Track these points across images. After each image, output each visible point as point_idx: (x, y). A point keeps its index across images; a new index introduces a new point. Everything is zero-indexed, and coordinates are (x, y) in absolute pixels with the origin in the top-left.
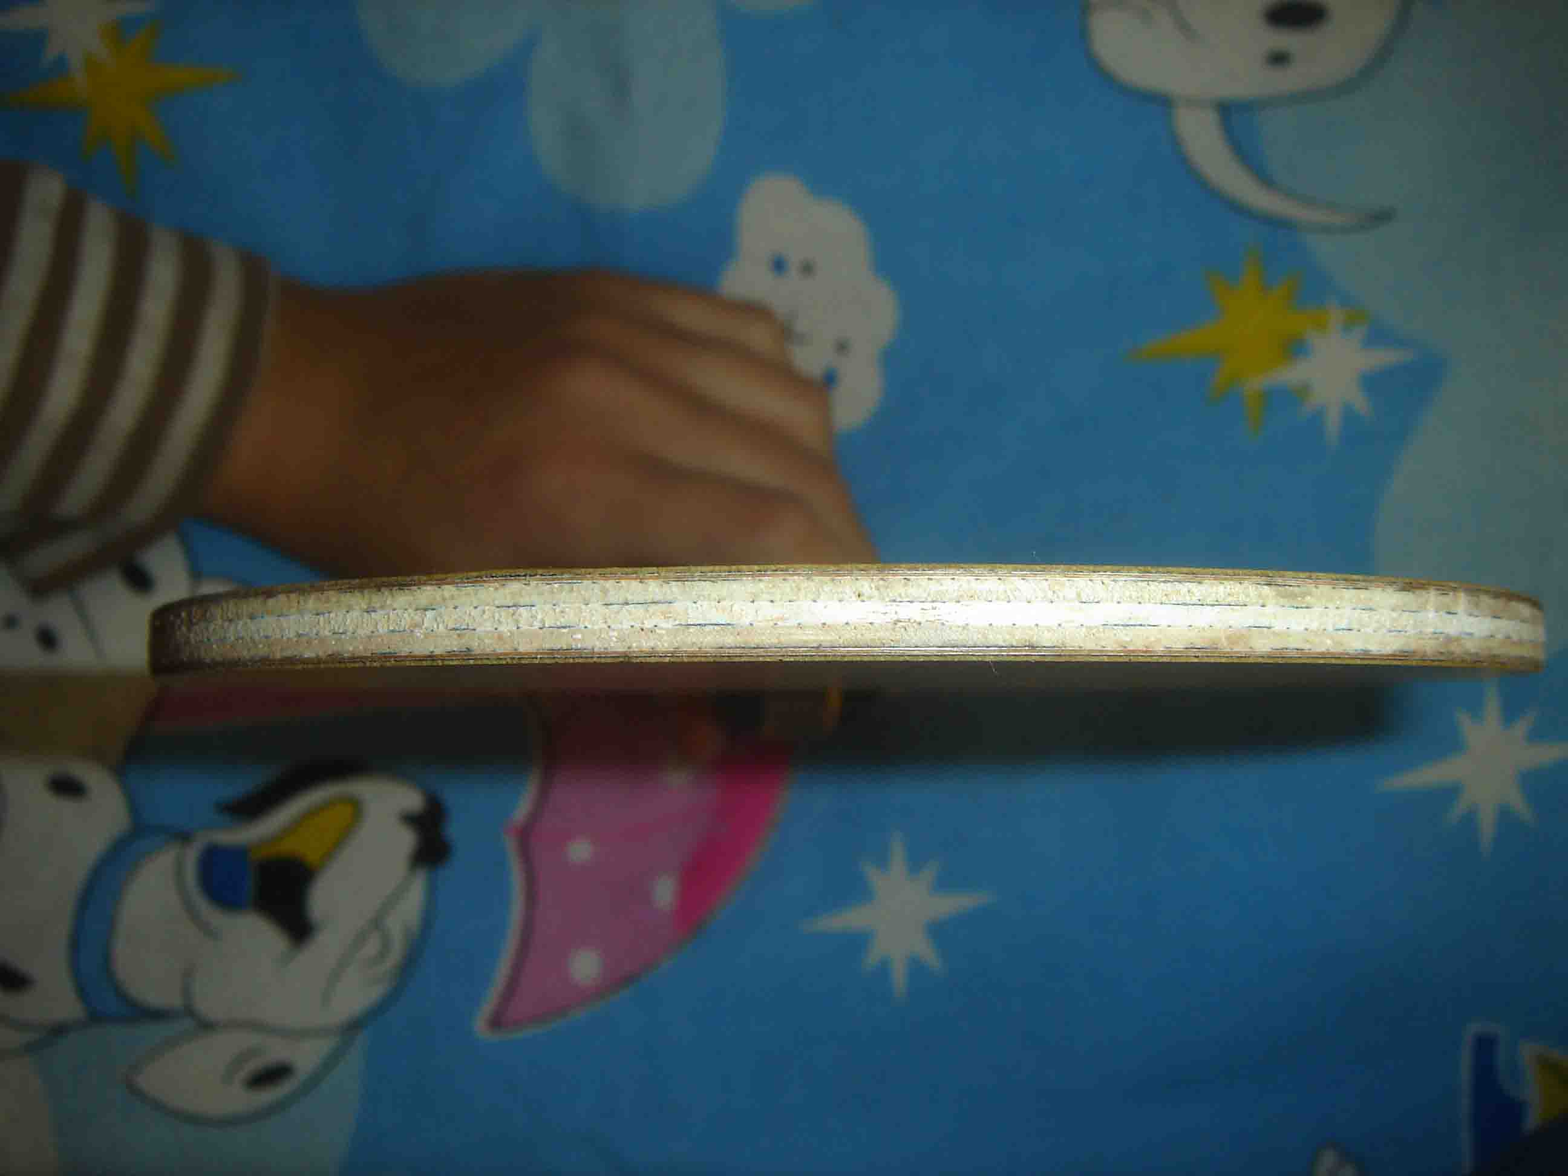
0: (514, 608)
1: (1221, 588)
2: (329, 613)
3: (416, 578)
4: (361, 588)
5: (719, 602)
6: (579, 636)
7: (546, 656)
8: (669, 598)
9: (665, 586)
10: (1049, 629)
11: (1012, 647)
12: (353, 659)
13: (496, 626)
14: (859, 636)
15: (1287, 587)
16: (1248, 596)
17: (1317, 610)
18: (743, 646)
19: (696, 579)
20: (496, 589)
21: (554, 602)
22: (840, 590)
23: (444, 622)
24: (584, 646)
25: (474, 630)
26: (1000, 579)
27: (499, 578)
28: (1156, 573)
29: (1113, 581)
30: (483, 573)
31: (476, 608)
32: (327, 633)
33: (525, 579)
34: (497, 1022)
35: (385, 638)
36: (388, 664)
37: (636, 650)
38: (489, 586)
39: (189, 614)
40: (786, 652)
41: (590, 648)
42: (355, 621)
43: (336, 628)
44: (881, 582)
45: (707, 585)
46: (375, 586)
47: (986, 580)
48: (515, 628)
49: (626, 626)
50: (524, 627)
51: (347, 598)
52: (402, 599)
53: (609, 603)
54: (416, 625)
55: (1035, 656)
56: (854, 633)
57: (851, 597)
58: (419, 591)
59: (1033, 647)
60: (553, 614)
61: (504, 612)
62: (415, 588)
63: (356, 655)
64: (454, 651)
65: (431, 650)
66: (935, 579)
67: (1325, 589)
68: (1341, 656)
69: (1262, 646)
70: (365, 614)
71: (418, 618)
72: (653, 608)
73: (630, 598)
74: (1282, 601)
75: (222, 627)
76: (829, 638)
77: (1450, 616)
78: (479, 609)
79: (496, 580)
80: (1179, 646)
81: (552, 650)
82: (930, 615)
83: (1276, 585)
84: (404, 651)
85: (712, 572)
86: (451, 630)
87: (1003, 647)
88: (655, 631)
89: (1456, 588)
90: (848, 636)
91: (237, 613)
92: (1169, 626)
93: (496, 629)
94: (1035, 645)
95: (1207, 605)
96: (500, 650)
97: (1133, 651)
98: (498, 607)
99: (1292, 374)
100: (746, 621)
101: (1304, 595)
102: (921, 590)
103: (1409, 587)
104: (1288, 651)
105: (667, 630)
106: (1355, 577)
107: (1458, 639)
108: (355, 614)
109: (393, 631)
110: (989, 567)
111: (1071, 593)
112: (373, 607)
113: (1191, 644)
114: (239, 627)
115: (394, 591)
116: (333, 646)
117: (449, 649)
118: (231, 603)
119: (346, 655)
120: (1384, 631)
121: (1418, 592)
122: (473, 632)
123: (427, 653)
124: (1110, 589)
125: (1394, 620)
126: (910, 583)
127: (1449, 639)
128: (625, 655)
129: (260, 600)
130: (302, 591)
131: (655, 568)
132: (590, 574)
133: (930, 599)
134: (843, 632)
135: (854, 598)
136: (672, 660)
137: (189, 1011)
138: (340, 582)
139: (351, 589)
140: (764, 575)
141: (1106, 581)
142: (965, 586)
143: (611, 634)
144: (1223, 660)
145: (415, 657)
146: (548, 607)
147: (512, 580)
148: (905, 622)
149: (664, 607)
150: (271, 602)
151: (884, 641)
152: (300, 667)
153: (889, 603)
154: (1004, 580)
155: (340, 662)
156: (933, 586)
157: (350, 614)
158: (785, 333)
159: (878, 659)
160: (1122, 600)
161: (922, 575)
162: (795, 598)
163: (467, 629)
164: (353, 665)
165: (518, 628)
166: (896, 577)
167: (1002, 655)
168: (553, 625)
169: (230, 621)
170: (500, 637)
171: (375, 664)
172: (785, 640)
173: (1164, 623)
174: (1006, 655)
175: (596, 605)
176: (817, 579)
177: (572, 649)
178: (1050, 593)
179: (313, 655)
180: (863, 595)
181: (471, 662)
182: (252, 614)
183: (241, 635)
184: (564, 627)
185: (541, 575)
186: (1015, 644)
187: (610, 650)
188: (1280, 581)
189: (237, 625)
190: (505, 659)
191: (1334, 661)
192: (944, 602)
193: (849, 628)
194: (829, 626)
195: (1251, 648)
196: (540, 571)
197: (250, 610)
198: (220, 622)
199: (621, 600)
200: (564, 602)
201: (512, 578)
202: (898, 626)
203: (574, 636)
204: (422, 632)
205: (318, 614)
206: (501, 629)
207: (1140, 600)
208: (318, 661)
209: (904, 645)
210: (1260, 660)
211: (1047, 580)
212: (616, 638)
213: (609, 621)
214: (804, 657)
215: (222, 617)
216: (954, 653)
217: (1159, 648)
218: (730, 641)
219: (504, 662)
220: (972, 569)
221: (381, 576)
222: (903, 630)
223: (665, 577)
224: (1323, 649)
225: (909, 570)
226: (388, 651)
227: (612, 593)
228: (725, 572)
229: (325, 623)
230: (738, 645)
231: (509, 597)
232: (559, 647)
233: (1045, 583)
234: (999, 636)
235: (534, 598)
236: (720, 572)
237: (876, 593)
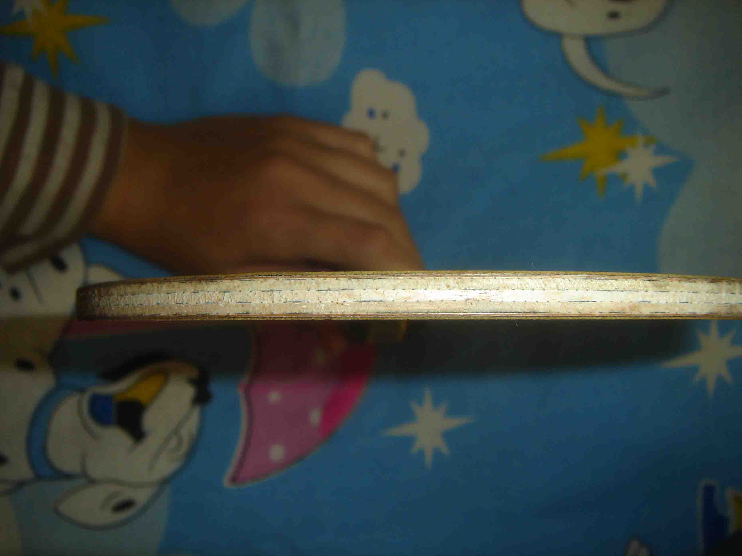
0: (271, 292)
1: (627, 282)
2: (174, 293)
3: (220, 276)
4: (191, 281)
5: (377, 290)
6: (305, 307)
7: (287, 316)
8: (351, 287)
9: (349, 282)
10: (542, 303)
11: (525, 312)
12: (187, 317)
13: (262, 301)
14: (448, 308)
15: (658, 282)
16: (639, 286)
17: (672, 293)
18: (390, 312)
19: (365, 278)
20: (262, 282)
21: (292, 289)
22: (438, 283)
23: (234, 299)
24: (308, 312)
25: (251, 303)
26: (518, 278)
27: (263, 277)
28: (595, 275)
29: (574, 279)
30: (255, 274)
31: (251, 291)
32: (173, 303)
33: (276, 277)
34: (234, 479)
35: (203, 306)
36: (205, 319)
37: (334, 314)
38: (258, 281)
39: (99, 291)
40: (411, 315)
41: (311, 312)
42: (188, 297)
43: (178, 300)
44: (459, 280)
45: (370, 281)
46: (198, 280)
47: (512, 278)
48: (271, 302)
49: (329, 301)
50: (276, 301)
51: (183, 286)
52: (212, 286)
53: (320, 290)
54: (220, 300)
55: (536, 317)
56: (445, 305)
57: (444, 287)
58: (221, 283)
59: (535, 312)
60: (291, 295)
61: (266, 294)
62: (219, 281)
63: (188, 315)
64: (240, 313)
65: (228, 313)
66: (486, 278)
67: (676, 282)
68: (683, 316)
69: (646, 311)
70: (193, 294)
71: (220, 297)
72: (342, 292)
73: (331, 287)
74: (655, 289)
75: (118, 299)
76: (433, 308)
77: (732, 295)
78: (252, 292)
79: (261, 278)
80: (606, 311)
81: (291, 313)
82: (484, 297)
83: (653, 281)
84: (214, 313)
85: (373, 274)
86: (238, 303)
87: (520, 313)
88: (344, 304)
89: (735, 281)
90: (442, 307)
91: (125, 292)
92: (602, 302)
93: (262, 302)
94: (536, 312)
95: (620, 291)
96: (264, 313)
97: (584, 314)
98: (263, 291)
99: (619, 168)
100: (391, 299)
101: (666, 285)
102: (479, 284)
103: (713, 281)
104: (658, 313)
105: (350, 304)
106: (689, 276)
107: (736, 306)
108: (188, 293)
109: (207, 303)
110: (513, 272)
111: (553, 285)
112: (197, 290)
113: (612, 310)
114: (126, 299)
115: (208, 283)
116: (176, 310)
117: (237, 312)
118: (122, 287)
119: (183, 314)
120: (702, 303)
121: (719, 283)
122: (250, 304)
123: (226, 314)
124: (573, 283)
125: (707, 297)
126: (473, 280)
127: (732, 306)
128: (328, 316)
129: (137, 285)
130: (160, 282)
131: (344, 272)
132: (310, 275)
133: (484, 288)
134: (440, 305)
135: (445, 288)
136: (353, 319)
137: (84, 474)
138: (179, 277)
139: (186, 281)
140: (400, 276)
141: (571, 279)
142: (501, 282)
143: (321, 305)
144: (627, 319)
145: (219, 316)
146: (288, 291)
147: (270, 277)
148: (471, 300)
149: (348, 292)
150: (143, 287)
151: (461, 310)
152: (158, 320)
153: (463, 291)
154: (521, 279)
155: (180, 318)
156: (485, 282)
157: (185, 294)
158: (375, 147)
159: (457, 319)
160: (578, 289)
161: (480, 276)
162: (415, 287)
163: (247, 302)
164: (186, 320)
165: (273, 302)
166: (467, 277)
167: (520, 317)
168: (291, 301)
169: (122, 296)
170: (264, 307)
171: (198, 319)
172: (411, 309)
173: (599, 301)
174: (521, 317)
175: (313, 291)
176: (426, 278)
177: (301, 313)
178: (543, 286)
179: (166, 314)
180: (450, 286)
181: (249, 319)
182: (133, 292)
183: (128, 303)
184: (297, 302)
185: (285, 275)
186: (526, 311)
187: (320, 314)
188: (654, 278)
189: (125, 298)
190: (267, 318)
191: (679, 318)
192: (491, 290)
193: (443, 303)
194: (433, 302)
195: (641, 312)
196: (284, 273)
197: (132, 291)
198: (116, 296)
199: (326, 288)
200: (297, 289)
201: (270, 276)
202: (468, 302)
203: (302, 307)
204: (223, 303)
205: (168, 293)
206: (264, 302)
207: (587, 289)
208: (169, 317)
209: (471, 312)
210: (645, 318)
211: (542, 279)
212: (324, 307)
213: (320, 299)
214: (420, 318)
215: (117, 294)
216: (497, 316)
217: (597, 313)
218: (382, 309)
219: (266, 319)
220: (505, 273)
221: (201, 275)
222: (470, 304)
223: (349, 277)
224: (674, 313)
225: (473, 273)
226: (205, 313)
227: (322, 285)
228: (380, 274)
229: (172, 298)
230: (387, 312)
231: (268, 286)
232: (294, 312)
233: (541, 281)
234: (518, 307)
235: (282, 287)
236: (378, 275)
237: (457, 285)
